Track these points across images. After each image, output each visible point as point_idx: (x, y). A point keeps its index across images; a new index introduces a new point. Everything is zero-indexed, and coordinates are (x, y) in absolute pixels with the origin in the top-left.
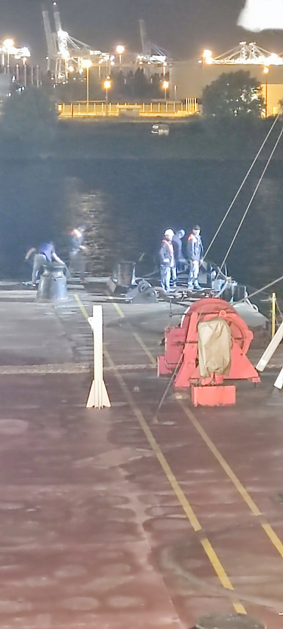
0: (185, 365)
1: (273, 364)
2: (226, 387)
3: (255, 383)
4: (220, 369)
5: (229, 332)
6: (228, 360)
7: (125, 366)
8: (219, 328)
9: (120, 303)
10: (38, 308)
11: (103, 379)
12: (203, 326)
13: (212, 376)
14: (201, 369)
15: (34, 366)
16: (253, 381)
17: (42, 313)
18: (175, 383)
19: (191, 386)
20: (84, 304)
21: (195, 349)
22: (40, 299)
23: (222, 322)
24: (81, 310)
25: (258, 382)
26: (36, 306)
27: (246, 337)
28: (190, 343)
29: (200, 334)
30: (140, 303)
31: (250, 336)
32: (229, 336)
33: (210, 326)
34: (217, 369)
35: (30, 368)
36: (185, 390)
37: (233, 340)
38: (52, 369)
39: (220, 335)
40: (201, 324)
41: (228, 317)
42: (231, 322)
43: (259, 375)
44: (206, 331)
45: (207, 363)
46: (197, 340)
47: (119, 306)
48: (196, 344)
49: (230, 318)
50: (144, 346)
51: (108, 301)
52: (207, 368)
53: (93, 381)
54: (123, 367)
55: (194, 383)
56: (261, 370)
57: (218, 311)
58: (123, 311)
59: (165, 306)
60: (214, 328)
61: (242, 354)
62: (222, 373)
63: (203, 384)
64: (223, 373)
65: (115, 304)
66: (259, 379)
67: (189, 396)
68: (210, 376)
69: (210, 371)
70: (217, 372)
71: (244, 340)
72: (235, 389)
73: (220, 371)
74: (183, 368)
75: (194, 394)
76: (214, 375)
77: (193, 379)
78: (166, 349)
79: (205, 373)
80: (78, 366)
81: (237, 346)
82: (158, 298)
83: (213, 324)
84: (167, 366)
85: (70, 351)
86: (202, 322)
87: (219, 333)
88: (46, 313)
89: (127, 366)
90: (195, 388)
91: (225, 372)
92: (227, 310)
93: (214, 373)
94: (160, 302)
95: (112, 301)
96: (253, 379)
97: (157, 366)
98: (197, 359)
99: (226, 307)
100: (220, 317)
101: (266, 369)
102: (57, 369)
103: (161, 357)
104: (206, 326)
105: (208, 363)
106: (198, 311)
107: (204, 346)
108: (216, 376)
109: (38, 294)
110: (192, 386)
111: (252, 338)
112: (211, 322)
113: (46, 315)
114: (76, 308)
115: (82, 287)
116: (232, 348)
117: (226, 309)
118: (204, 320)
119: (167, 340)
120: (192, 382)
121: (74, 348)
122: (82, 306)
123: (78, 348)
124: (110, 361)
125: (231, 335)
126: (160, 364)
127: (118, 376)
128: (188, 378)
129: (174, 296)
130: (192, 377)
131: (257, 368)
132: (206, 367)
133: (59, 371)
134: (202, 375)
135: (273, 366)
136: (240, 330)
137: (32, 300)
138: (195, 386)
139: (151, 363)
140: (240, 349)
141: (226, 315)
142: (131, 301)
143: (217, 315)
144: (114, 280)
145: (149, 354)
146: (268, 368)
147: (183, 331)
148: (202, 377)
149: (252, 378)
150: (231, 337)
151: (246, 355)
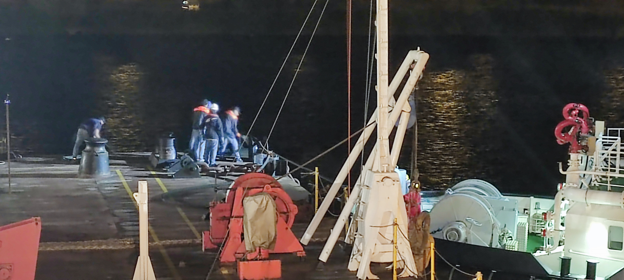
0: (231, 239)
1: (317, 238)
2: (271, 261)
3: (300, 257)
4: (265, 244)
5: (274, 206)
6: (273, 234)
7: (170, 241)
8: (265, 202)
9: (162, 178)
10: (79, 184)
11: (149, 256)
12: (248, 201)
13: (258, 250)
14: (246, 244)
15: (78, 242)
16: (298, 255)
17: (84, 188)
18: (221, 258)
19: (236, 261)
20: (126, 180)
21: (240, 224)
22: (82, 175)
23: (267, 196)
24: (123, 185)
25: (303, 256)
26: (77, 181)
27: (290, 211)
28: (235, 217)
29: (246, 209)
30: (183, 178)
31: (294, 210)
32: (274, 210)
33: (255, 201)
34: (263, 244)
35: (75, 245)
36: (231, 264)
37: (278, 214)
38: (96, 245)
39: (265, 209)
40: (247, 199)
41: (273, 192)
42: (275, 197)
43: (304, 249)
44: (251, 205)
45: (252, 238)
46: (242, 215)
47: (162, 181)
48: (242, 219)
49: (274, 192)
50: (187, 221)
51: (151, 176)
52: (253, 242)
53: (139, 257)
54: (168, 242)
55: (240, 257)
56: (306, 243)
57: (263, 186)
58: (166, 186)
59: (207, 180)
60: (260, 202)
61: (287, 228)
62: (267, 247)
63: (248, 258)
64: (269, 248)
65: (158, 180)
66: (304, 252)
67: (235, 271)
68: (256, 250)
69: (256, 245)
70: (263, 247)
71: (289, 214)
72: (280, 264)
73: (266, 245)
74: (229, 243)
75: (239, 268)
76: (260, 250)
77: (238, 253)
78: (211, 224)
79: (250, 247)
80: (122, 242)
81: (281, 220)
82: (200, 172)
83: (259, 199)
84: (212, 240)
85: (114, 226)
86: (247, 196)
87: (265, 207)
88: (89, 189)
89: (172, 241)
90: (241, 263)
91: (271, 246)
92: (272, 185)
93: (260, 247)
94: (202, 177)
95: (155, 176)
96: (298, 253)
97: (202, 241)
98: (242, 233)
99: (270, 182)
100: (265, 192)
101: (310, 243)
102: (102, 245)
103: (205, 232)
104: (251, 201)
105: (254, 237)
106: (243, 185)
107: (250, 220)
108: (262, 251)
109: (80, 169)
110: (238, 260)
111: (296, 212)
112: (256, 197)
113: (88, 190)
114: (118, 183)
115: (124, 162)
116: (277, 222)
117: (271, 183)
118: (249, 195)
119: (213, 215)
120: (238, 257)
121: (117, 224)
122: (125, 181)
123: (121, 224)
124: (155, 237)
125: (276, 210)
126: (205, 239)
127: (163, 251)
128: (234, 253)
129: (217, 171)
130: (237, 252)
131: (301, 241)
132: (251, 242)
133: (103, 247)
134: (247, 249)
135: (317, 239)
136: (285, 204)
137: (73, 176)
138: (241, 261)
139: (196, 238)
140: (285, 223)
141: (271, 190)
142: (174, 176)
143: (262, 189)
144: (156, 155)
145: (193, 229)
146: (312, 242)
147: (228, 206)
148: (248, 251)
149: (298, 251)
150: (276, 211)
151: (291, 229)
